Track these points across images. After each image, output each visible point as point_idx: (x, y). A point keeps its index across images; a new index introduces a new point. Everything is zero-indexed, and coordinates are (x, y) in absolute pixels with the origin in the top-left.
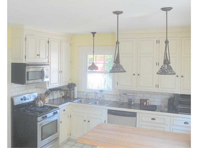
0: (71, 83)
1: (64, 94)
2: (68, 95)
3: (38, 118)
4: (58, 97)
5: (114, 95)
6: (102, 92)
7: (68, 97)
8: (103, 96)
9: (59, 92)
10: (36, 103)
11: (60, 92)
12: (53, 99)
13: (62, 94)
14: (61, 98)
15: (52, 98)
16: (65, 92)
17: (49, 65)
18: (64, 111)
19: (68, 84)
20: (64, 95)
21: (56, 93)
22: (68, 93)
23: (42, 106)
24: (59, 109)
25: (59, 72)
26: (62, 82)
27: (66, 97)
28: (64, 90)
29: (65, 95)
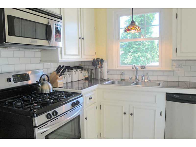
0: (97, 59)
1: (87, 74)
2: (93, 76)
3: (36, 118)
4: (79, 80)
5: (163, 71)
6: (145, 68)
7: (93, 79)
8: (147, 74)
9: (80, 71)
10: (39, 86)
11: (82, 71)
12: (72, 82)
13: (84, 74)
14: (84, 80)
15: (69, 80)
16: (88, 73)
17: (61, 19)
18: (90, 98)
19: (92, 60)
20: (87, 76)
21: (76, 73)
22: (93, 73)
23: (51, 91)
24: (82, 96)
25: (80, 38)
26: (84, 55)
27: (90, 78)
28: (88, 70)
29: (89, 76)
